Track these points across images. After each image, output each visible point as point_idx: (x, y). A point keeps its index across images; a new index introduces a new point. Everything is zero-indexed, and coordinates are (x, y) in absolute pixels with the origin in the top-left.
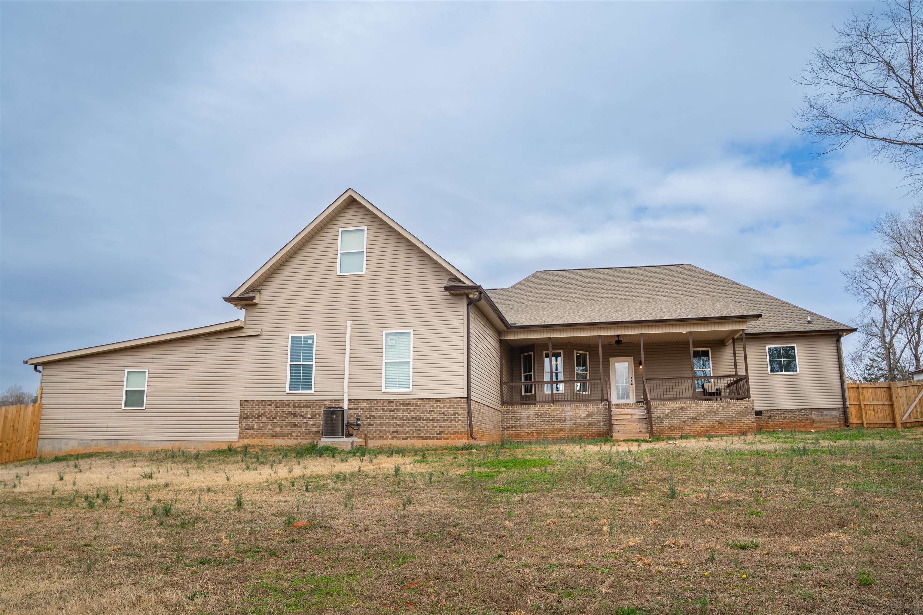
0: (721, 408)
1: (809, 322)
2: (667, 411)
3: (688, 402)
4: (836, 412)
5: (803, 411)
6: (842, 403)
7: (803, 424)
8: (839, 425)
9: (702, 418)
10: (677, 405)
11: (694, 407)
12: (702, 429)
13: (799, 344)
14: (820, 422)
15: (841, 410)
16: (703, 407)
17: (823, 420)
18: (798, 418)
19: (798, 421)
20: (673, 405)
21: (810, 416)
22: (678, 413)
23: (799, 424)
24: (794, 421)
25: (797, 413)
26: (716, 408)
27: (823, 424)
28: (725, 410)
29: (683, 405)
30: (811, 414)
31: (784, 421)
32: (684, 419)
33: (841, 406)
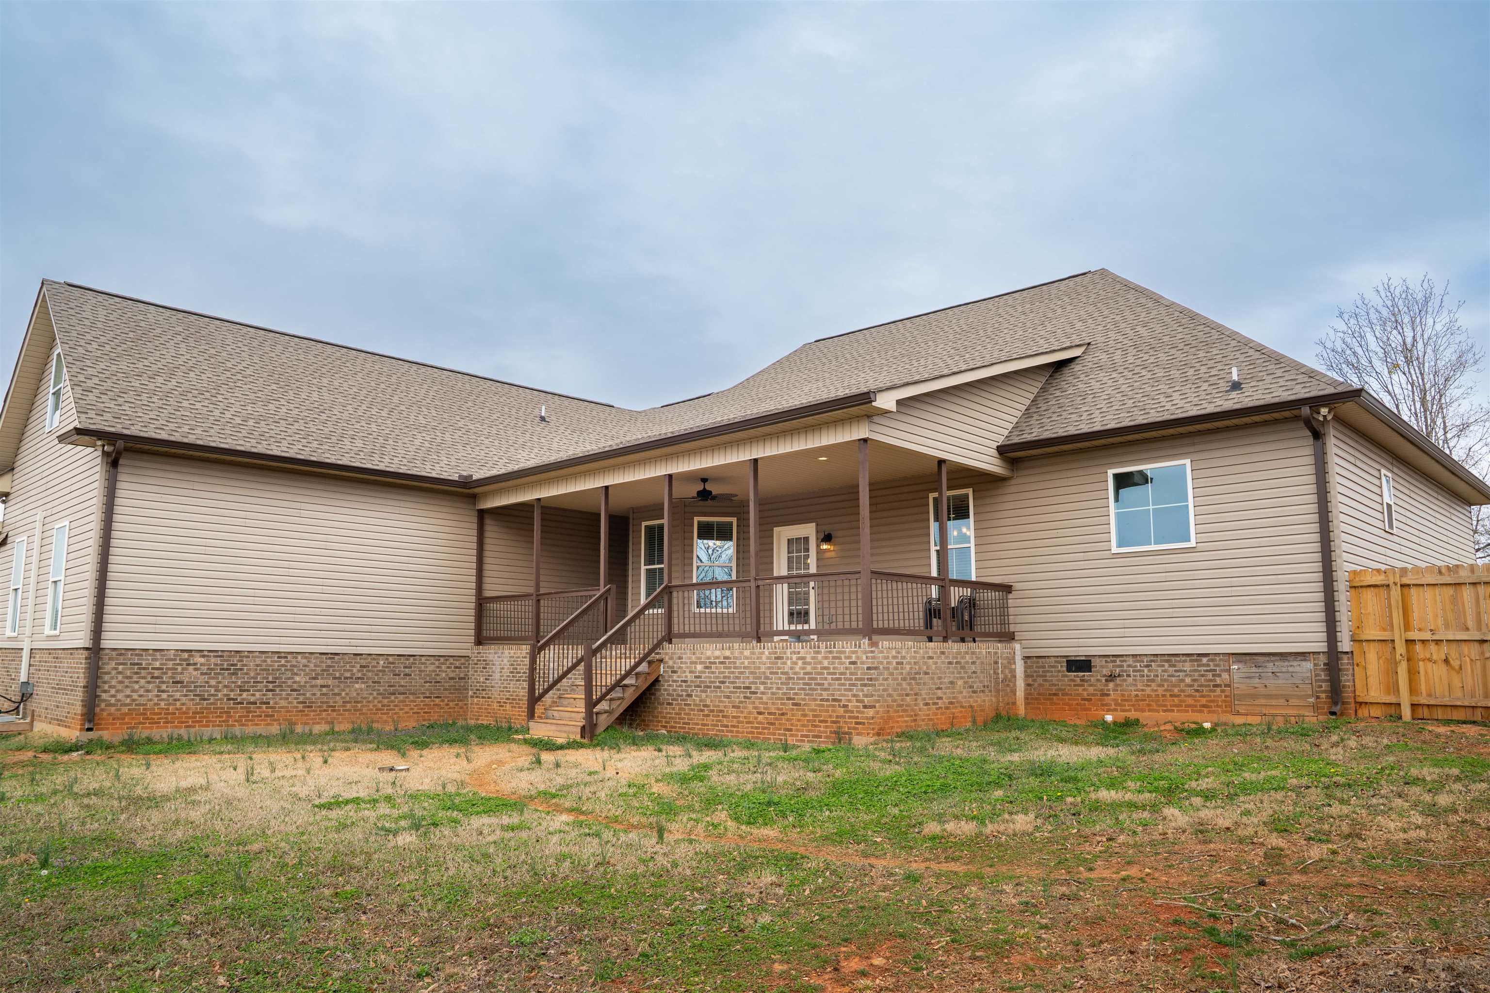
0: (800, 662)
1: (1236, 386)
2: (699, 667)
3: (736, 645)
4: (1308, 665)
5: (1205, 660)
6: (1323, 636)
7: (1204, 701)
8: (1315, 708)
9: (762, 687)
10: (717, 653)
11: (747, 658)
12: (760, 717)
13: (1197, 456)
14: (1254, 697)
15: (1323, 659)
16: (764, 659)
17: (1262, 690)
18: (1188, 680)
19: (1189, 691)
20: (709, 653)
21: (1225, 676)
22: (719, 670)
23: (1190, 701)
24: (1176, 690)
25: (1187, 667)
26: (789, 662)
27: (1263, 701)
28: (809, 668)
29: (727, 653)
30: (1229, 671)
31: (1148, 690)
32: (728, 688)
33: (1322, 647)
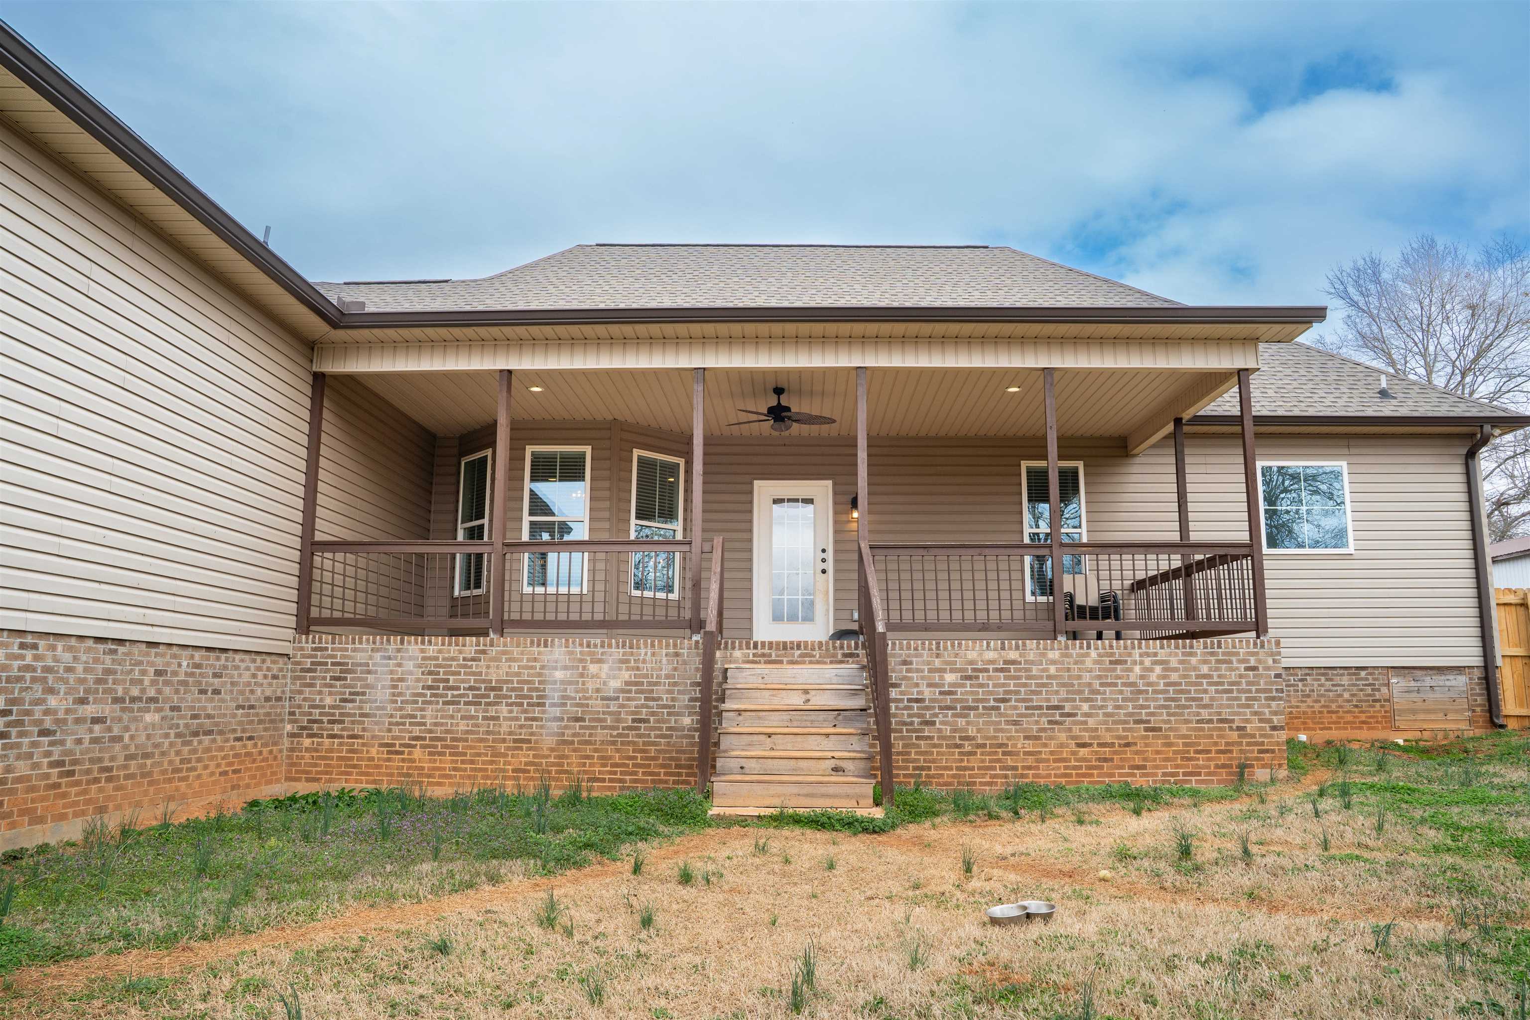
0: (1158, 669)
1: (1383, 394)
2: (950, 678)
3: (1031, 644)
4: (1460, 681)
5: (1363, 674)
6: (1478, 651)
7: (1363, 717)
8: (1471, 721)
9: (1085, 707)
10: (991, 655)
11: (1053, 662)
12: (1083, 752)
13: (1355, 459)
14: (1414, 712)
15: (1477, 673)
16: (1089, 663)
17: (1420, 705)
18: (1346, 695)
19: (1348, 706)
20: (972, 655)
21: (1384, 690)
22: (993, 683)
23: (1349, 717)
24: (1334, 706)
25: (1345, 680)
26: (1137, 669)
27: (1422, 716)
28: (1174, 677)
29: (1013, 655)
30: (1388, 685)
31: (1303, 707)
32: (1013, 709)
33: (1478, 661)
